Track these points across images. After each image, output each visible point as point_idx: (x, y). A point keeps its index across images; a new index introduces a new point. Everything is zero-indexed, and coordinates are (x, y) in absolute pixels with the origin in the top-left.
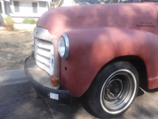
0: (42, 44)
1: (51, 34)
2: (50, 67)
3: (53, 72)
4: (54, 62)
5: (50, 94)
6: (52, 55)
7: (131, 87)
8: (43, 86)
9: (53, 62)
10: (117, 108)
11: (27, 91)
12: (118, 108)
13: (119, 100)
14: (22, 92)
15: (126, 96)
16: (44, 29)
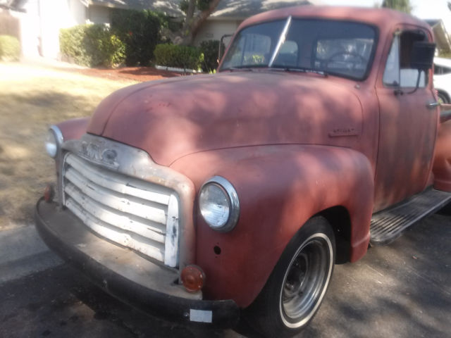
0: (127, 185)
1: (155, 162)
2: (166, 245)
3: (174, 257)
4: (177, 233)
5: (189, 312)
6: (174, 217)
7: (323, 265)
8: (168, 296)
9: (175, 235)
10: (301, 315)
11: (53, 301)
12: (304, 312)
13: (301, 294)
14: (42, 308)
15: (313, 285)
16: (135, 151)
